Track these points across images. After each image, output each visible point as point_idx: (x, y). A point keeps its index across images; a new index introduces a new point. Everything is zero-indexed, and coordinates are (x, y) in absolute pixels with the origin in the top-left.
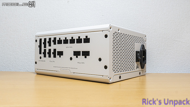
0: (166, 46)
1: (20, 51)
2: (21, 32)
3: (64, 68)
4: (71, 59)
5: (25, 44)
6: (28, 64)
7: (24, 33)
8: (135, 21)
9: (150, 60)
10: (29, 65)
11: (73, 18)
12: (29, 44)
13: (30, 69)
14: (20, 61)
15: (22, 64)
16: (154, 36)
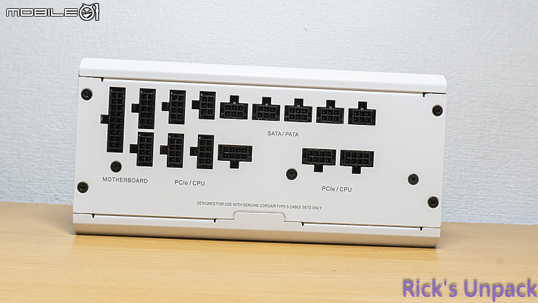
0: (502, 135)
1: (36, 136)
2: (42, 72)
3: (257, 206)
4: (292, 174)
5: (52, 113)
6: (60, 178)
7: (50, 76)
8: (410, 52)
9: (451, 179)
10: (64, 179)
11: (209, 35)
12: (65, 114)
13: (64, 194)
14: (34, 166)
15: (40, 177)
16: (465, 101)
